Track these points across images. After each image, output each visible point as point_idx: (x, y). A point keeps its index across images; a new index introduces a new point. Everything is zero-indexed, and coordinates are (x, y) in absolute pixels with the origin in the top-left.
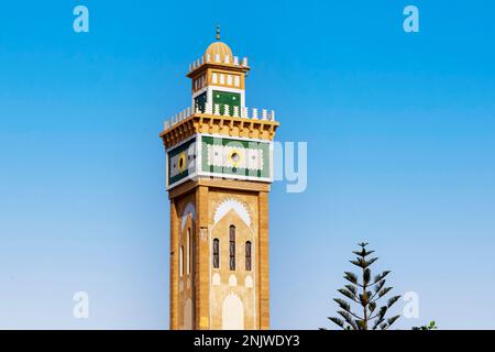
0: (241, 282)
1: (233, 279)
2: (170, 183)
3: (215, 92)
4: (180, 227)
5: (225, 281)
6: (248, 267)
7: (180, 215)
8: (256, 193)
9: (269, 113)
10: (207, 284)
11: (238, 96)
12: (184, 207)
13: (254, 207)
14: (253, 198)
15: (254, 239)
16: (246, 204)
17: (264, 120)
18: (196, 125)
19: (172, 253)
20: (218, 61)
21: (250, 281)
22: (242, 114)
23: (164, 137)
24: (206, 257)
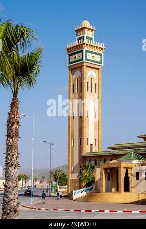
0: (94, 96)
1: (92, 95)
2: (69, 64)
3: (86, 36)
4: (73, 78)
5: (90, 95)
6: (96, 92)
7: (73, 74)
8: (98, 69)
9: (100, 44)
10: (86, 96)
11: (92, 38)
12: (75, 72)
13: (97, 73)
14: (97, 70)
15: (97, 83)
16: (95, 72)
17: (101, 47)
18: (83, 46)
19: (69, 86)
20: (87, 27)
21: (96, 96)
22: (93, 43)
23: (68, 49)
24: (85, 87)
